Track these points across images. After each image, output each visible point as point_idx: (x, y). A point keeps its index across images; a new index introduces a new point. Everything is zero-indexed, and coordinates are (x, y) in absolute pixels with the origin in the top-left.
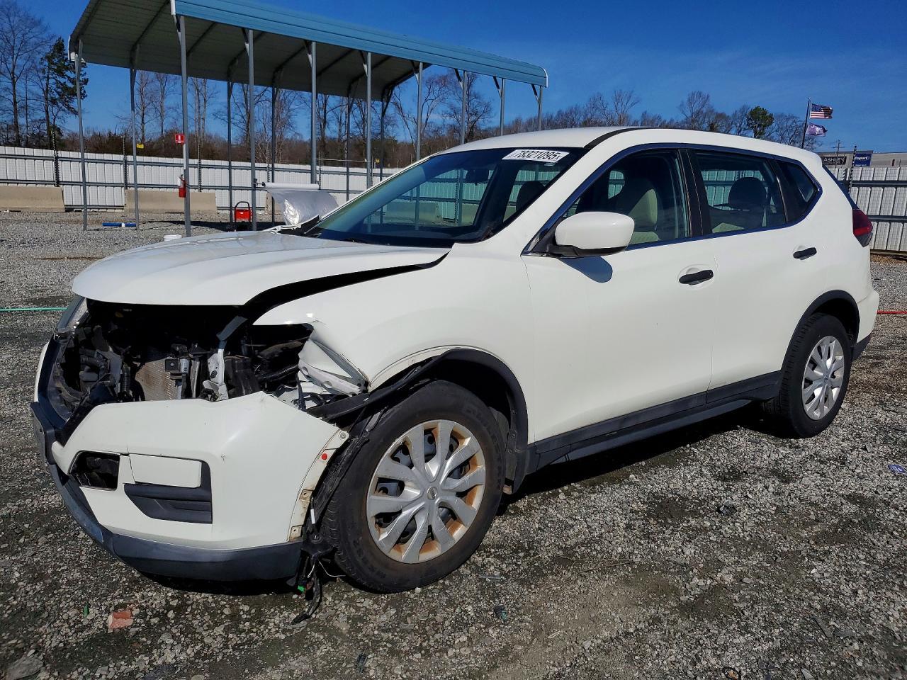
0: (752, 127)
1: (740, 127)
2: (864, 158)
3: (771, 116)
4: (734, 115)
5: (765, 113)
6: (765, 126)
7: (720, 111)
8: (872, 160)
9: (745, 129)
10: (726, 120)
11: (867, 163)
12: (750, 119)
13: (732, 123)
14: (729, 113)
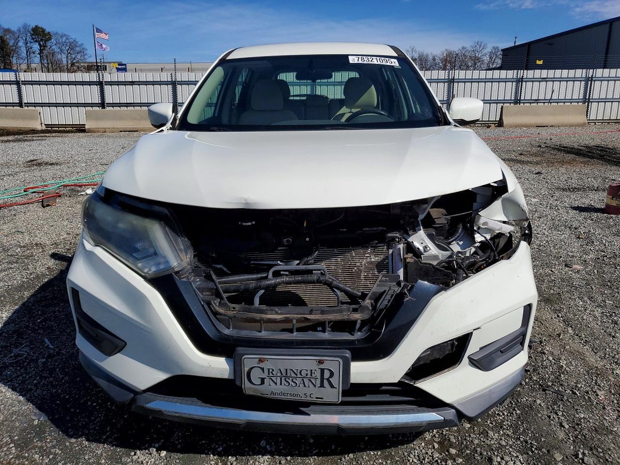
0: (36, 41)
1: (26, 40)
2: (122, 67)
3: (49, 33)
4: (19, 30)
5: (43, 31)
6: (46, 41)
7: (6, 27)
8: (127, 68)
9: (31, 43)
10: (13, 35)
11: (125, 70)
12: (33, 35)
13: (18, 36)
14: (14, 28)
